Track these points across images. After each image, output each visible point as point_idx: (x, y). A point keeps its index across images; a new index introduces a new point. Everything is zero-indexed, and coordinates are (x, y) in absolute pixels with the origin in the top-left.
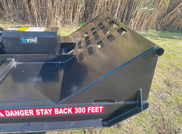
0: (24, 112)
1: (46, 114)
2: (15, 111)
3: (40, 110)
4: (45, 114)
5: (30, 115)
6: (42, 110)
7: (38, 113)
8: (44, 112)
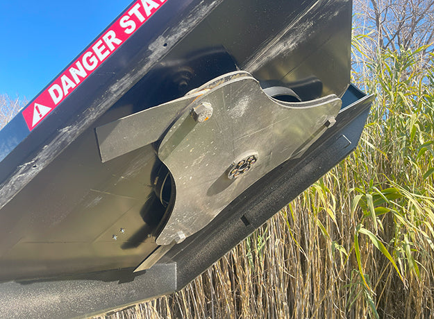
0: (94, 54)
1: (153, 10)
2: (72, 71)
3: (131, 13)
4: (148, 13)
5: (112, 48)
6: (135, 10)
7: (130, 27)
8: (142, 10)
